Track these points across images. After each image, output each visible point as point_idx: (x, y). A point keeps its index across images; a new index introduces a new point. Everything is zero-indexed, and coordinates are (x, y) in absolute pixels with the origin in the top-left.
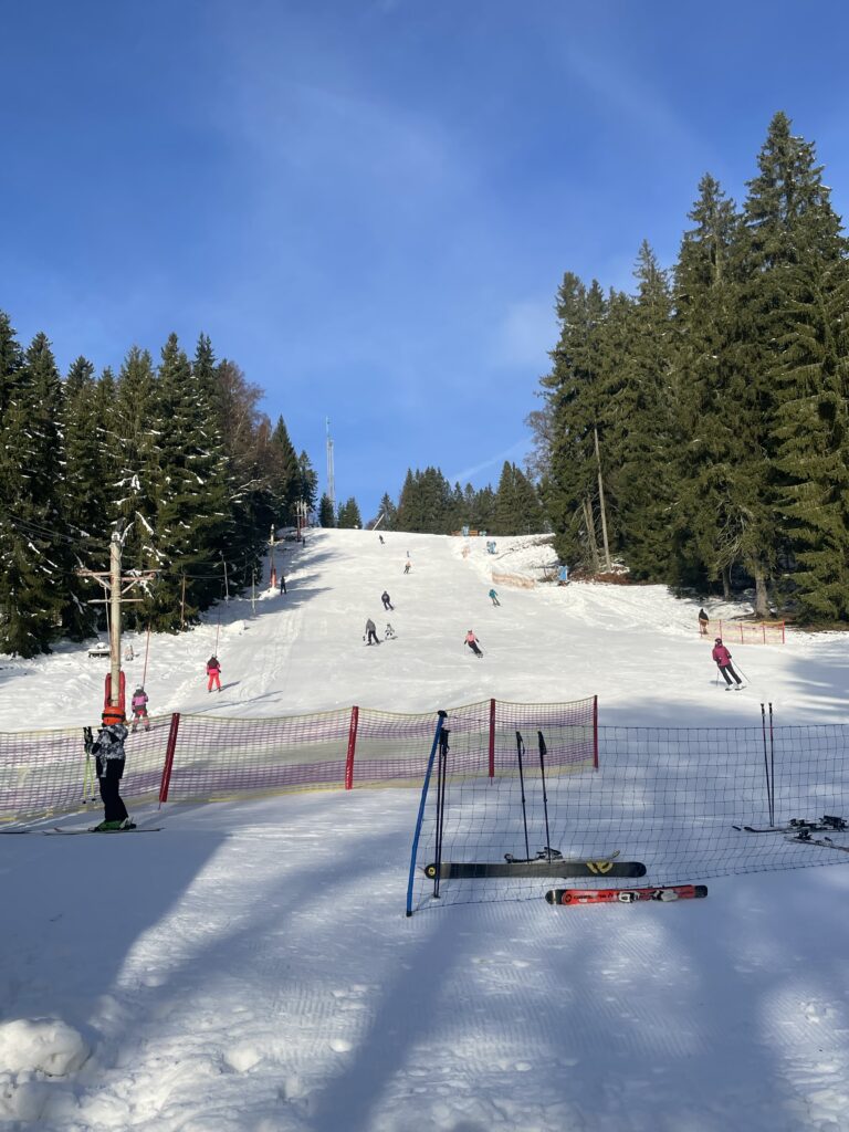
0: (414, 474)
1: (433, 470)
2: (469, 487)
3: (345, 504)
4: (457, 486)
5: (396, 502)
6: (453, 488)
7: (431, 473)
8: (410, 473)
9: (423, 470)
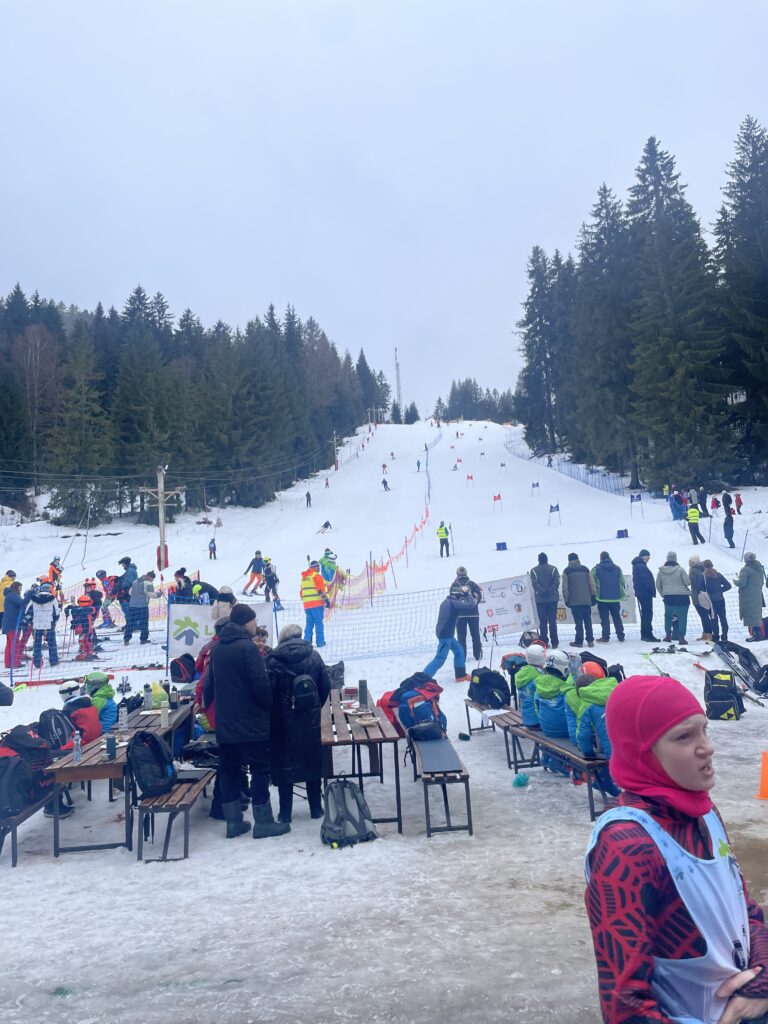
0: (457, 384)
1: (470, 380)
2: (495, 392)
3: (409, 406)
4: (488, 390)
5: (446, 403)
6: (485, 392)
7: (468, 382)
8: (454, 383)
9: (463, 381)
